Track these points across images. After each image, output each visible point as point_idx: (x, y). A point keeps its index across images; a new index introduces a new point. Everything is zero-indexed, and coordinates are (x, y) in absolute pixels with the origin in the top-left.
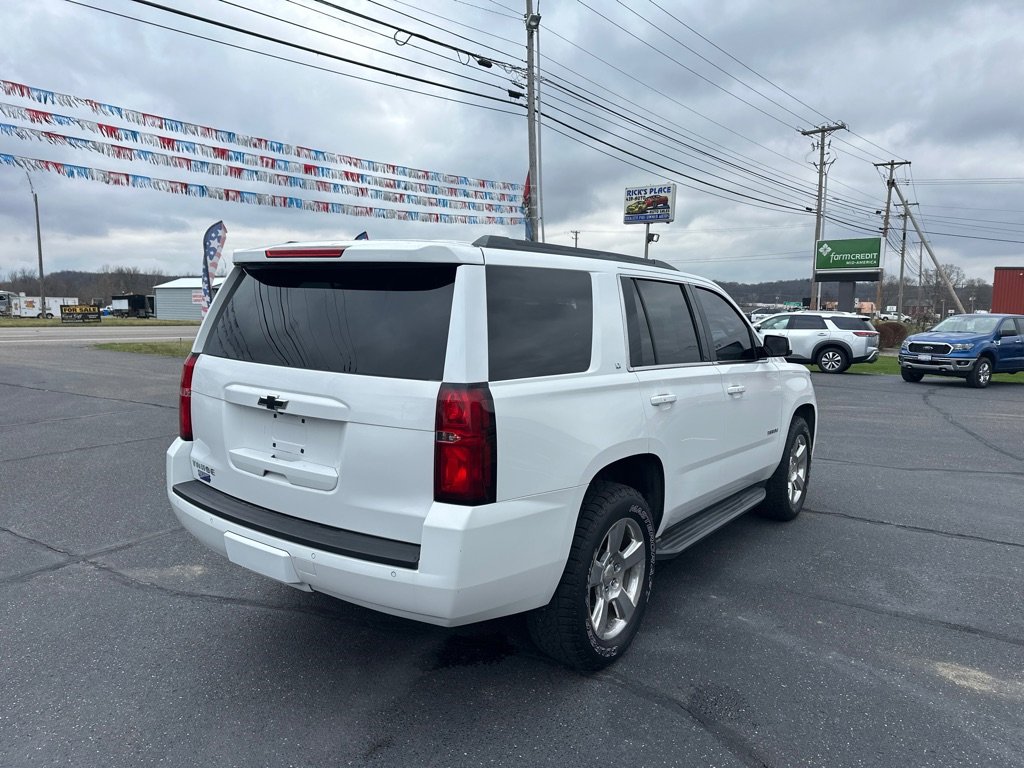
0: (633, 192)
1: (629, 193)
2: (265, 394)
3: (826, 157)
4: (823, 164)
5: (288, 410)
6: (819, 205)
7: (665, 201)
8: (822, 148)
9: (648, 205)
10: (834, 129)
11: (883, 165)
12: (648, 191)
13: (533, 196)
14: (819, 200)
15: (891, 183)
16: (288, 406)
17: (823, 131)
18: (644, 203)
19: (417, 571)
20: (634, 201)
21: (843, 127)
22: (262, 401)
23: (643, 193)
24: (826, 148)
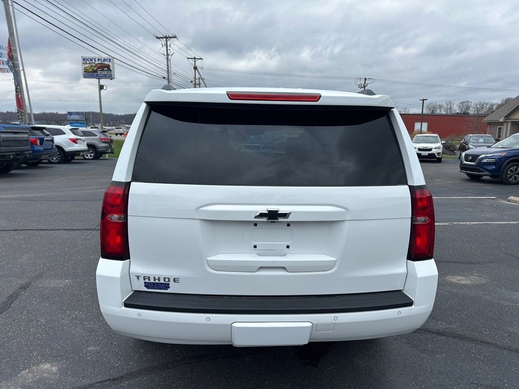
0: (87, 59)
1: (84, 59)
2: (264, 209)
3: (169, 51)
4: (168, 55)
5: (290, 219)
6: (168, 76)
7: (108, 67)
8: (167, 47)
9: (98, 68)
10: (172, 37)
11: (191, 58)
12: (97, 60)
13: (14, 54)
14: (168, 73)
15: (195, 68)
16: (291, 216)
17: (166, 37)
18: (95, 67)
19: (413, 306)
20: (88, 65)
21: (175, 37)
22: (262, 215)
23: (93, 60)
24: (169, 47)
